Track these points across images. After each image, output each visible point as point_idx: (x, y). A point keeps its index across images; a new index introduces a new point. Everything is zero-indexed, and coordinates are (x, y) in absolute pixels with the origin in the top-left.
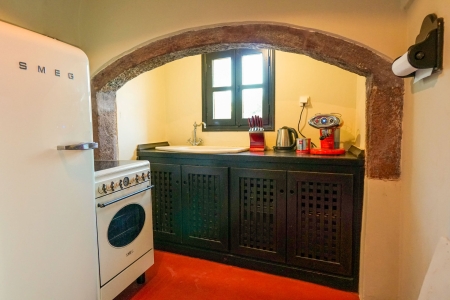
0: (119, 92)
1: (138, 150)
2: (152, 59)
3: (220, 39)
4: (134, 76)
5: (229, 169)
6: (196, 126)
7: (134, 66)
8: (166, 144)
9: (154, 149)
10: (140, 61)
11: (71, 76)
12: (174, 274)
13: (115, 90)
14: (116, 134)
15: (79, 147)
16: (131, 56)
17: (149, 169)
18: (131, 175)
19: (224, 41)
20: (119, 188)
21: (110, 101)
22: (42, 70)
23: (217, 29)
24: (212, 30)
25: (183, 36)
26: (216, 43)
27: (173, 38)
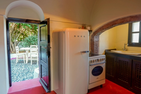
0: (100, 36)
1: (105, 51)
2: (108, 27)
3: (128, 20)
4: (104, 31)
5: (132, 60)
6: (125, 45)
7: (103, 29)
8: (115, 50)
9: (110, 51)
10: (105, 28)
11: (84, 37)
12: (111, 88)
13: (99, 35)
14: (99, 47)
15: (85, 52)
16: (103, 27)
17: (105, 57)
18: (100, 59)
19: (130, 21)
20: (95, 62)
21: (97, 38)
22: (78, 36)
23: (128, 17)
24: (126, 18)
25: (117, 20)
26: (127, 22)
27: (114, 21)
